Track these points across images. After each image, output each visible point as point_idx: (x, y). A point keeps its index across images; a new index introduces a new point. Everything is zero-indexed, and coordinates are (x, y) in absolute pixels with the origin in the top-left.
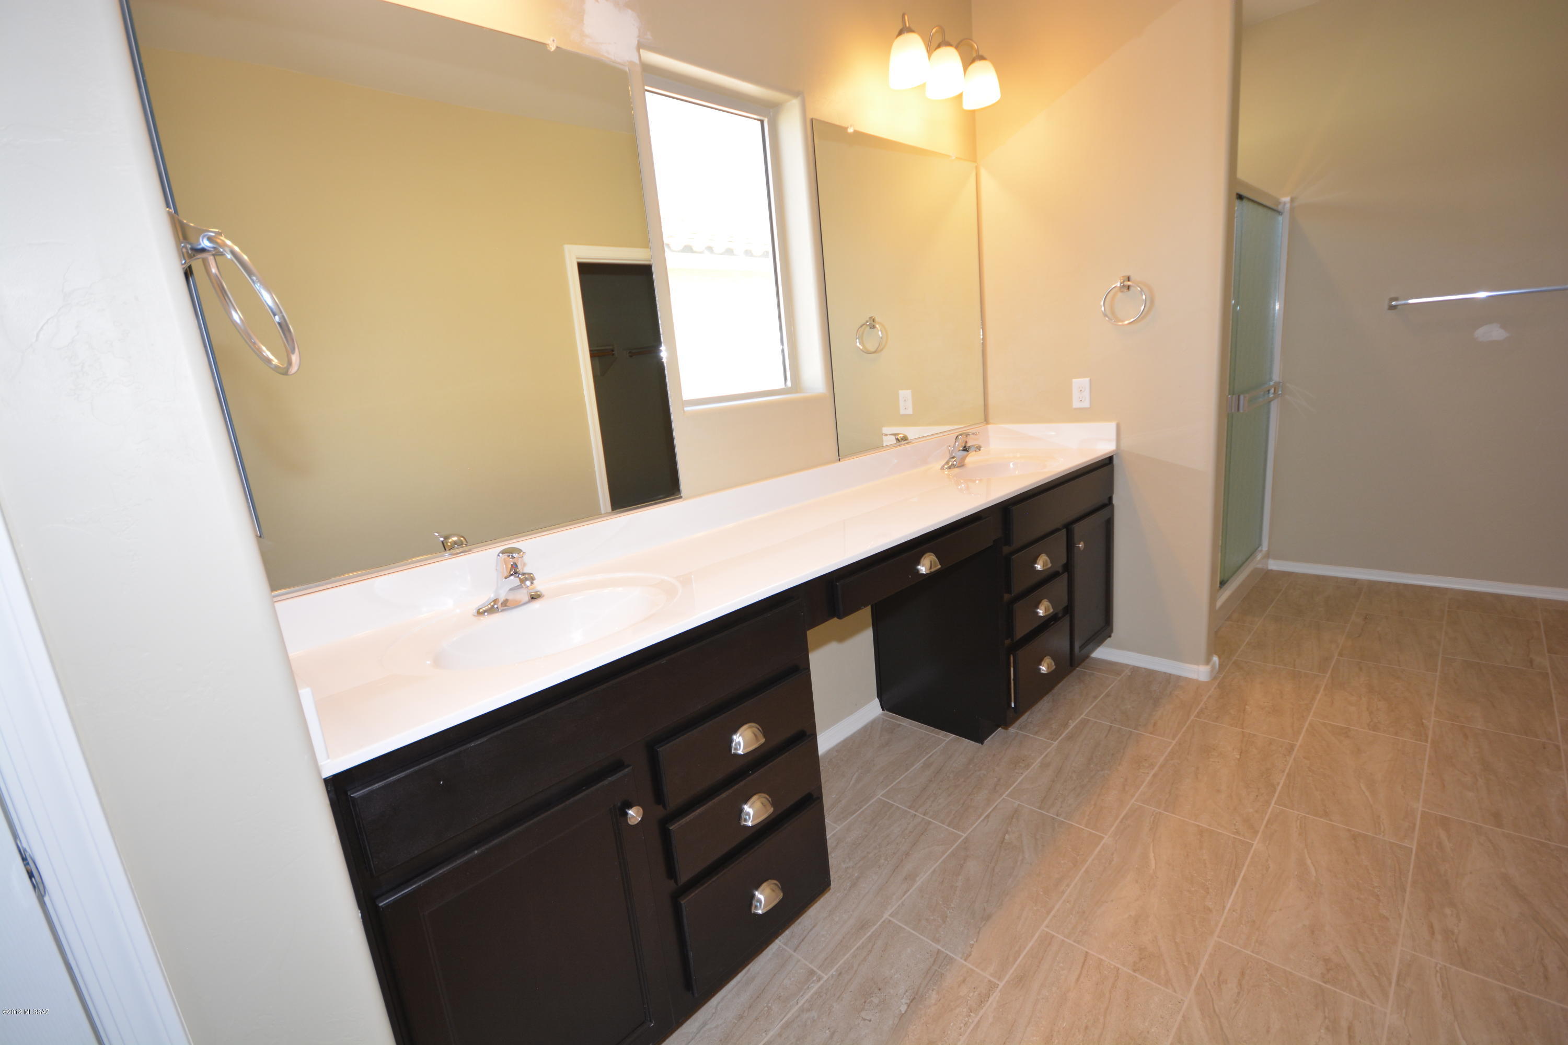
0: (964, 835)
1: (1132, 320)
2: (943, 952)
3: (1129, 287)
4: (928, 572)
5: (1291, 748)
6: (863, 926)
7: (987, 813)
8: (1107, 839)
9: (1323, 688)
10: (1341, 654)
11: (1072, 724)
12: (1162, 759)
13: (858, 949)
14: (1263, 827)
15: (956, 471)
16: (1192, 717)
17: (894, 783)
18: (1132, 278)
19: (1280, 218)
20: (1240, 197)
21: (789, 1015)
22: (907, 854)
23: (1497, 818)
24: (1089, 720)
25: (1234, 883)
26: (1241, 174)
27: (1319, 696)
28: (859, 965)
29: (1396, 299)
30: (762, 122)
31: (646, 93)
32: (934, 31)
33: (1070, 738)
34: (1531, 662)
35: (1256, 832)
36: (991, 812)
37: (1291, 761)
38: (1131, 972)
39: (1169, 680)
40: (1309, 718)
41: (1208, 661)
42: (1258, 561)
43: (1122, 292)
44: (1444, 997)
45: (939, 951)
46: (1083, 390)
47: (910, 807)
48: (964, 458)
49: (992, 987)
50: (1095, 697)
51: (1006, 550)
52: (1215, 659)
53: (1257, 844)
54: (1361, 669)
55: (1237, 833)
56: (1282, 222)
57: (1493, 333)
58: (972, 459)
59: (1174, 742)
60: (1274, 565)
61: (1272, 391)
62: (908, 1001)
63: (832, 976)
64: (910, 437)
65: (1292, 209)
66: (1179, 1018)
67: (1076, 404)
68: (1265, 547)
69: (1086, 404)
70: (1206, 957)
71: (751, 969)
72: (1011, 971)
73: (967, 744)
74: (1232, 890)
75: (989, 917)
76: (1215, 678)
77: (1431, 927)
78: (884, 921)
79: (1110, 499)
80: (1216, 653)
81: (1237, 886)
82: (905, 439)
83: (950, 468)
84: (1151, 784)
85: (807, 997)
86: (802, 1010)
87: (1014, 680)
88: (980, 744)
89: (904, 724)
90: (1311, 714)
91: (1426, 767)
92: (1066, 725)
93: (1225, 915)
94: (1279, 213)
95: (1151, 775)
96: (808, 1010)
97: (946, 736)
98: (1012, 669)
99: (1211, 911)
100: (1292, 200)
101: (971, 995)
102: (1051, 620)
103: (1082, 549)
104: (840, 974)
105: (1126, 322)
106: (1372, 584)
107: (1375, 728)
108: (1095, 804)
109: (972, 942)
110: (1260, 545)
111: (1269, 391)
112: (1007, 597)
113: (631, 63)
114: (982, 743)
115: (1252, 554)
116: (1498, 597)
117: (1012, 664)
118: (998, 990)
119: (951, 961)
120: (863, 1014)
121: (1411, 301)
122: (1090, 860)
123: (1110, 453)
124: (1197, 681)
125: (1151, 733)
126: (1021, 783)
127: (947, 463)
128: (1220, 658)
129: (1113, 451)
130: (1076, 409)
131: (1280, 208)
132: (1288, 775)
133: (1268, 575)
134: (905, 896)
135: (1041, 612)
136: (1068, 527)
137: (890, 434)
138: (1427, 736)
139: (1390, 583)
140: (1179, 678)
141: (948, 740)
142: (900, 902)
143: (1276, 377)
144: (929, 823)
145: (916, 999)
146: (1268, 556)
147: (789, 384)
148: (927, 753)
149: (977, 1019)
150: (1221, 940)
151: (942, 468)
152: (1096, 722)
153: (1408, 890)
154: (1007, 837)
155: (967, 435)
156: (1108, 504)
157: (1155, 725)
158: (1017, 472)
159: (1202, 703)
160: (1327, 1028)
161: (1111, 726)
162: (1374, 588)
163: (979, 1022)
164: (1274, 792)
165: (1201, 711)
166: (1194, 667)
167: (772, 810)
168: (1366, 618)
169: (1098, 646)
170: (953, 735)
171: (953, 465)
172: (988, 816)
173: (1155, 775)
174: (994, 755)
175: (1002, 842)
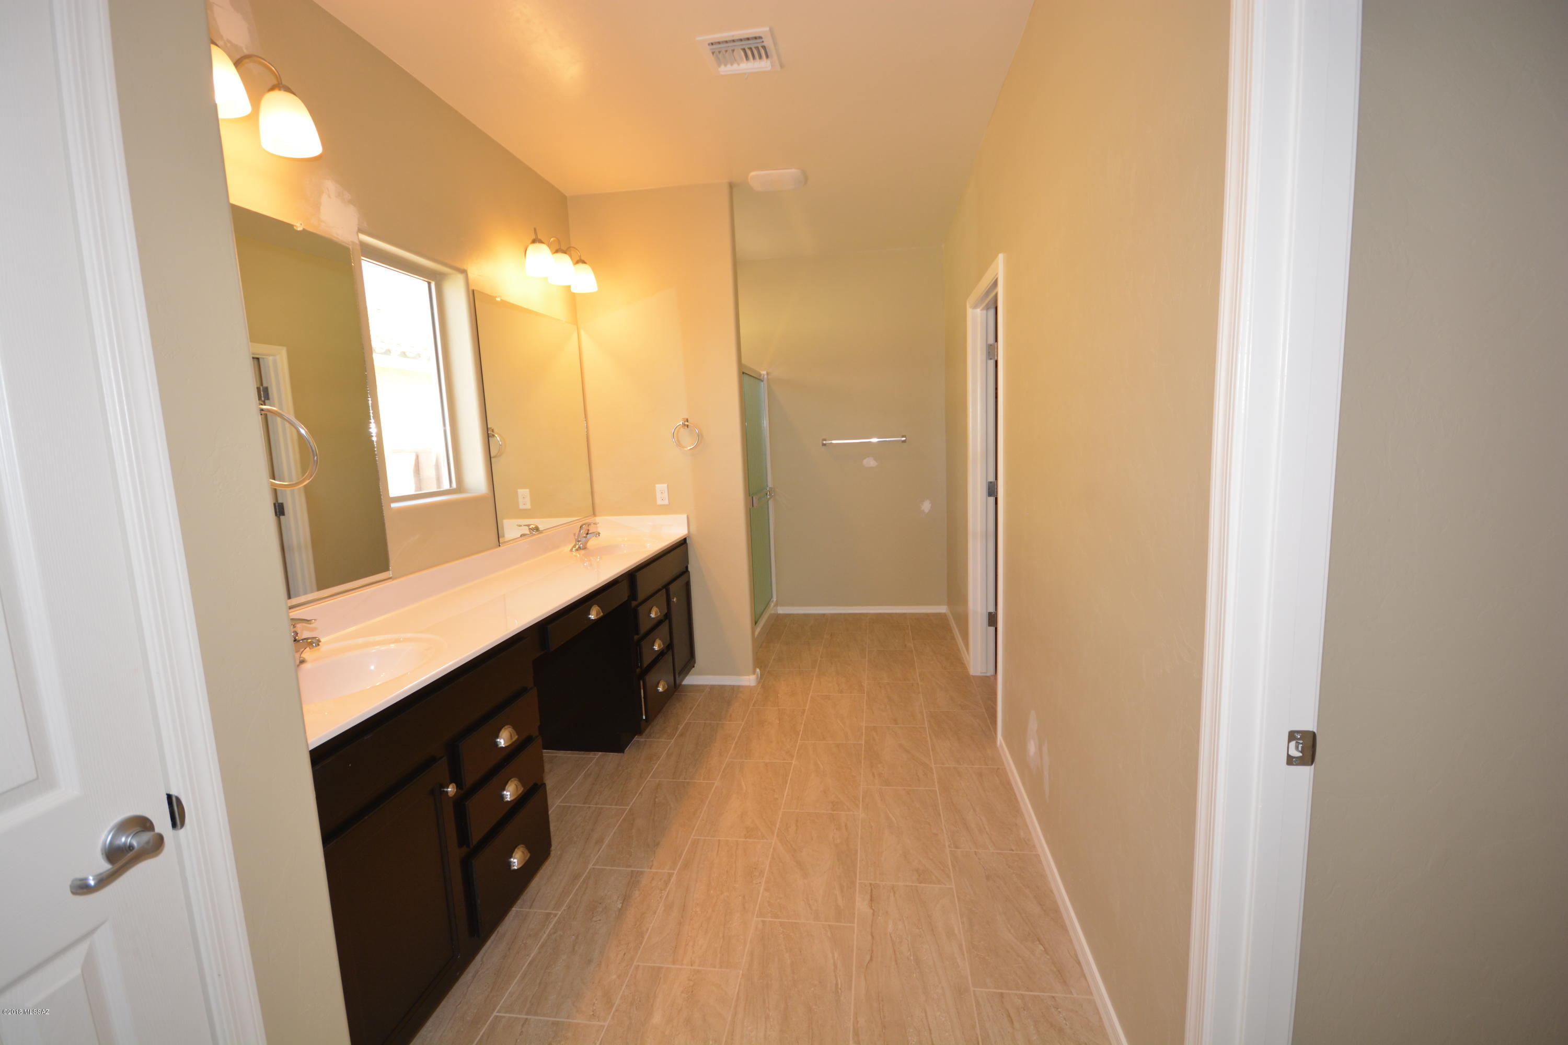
0: (629, 808)
1: (692, 447)
2: (635, 871)
3: (688, 426)
4: (596, 618)
5: (804, 712)
6: (576, 877)
7: (639, 792)
8: (717, 783)
9: (815, 676)
10: (822, 657)
11: (681, 727)
12: (738, 734)
13: (577, 890)
14: (796, 753)
15: (582, 552)
16: (751, 707)
17: (566, 793)
18: (689, 420)
19: (762, 383)
20: (743, 373)
21: (542, 940)
22: (592, 830)
23: (895, 721)
24: (690, 723)
25: (786, 783)
26: (744, 361)
27: (814, 681)
28: (581, 897)
29: (825, 440)
30: (429, 284)
31: (362, 261)
32: (552, 239)
33: (682, 735)
34: (906, 646)
35: (793, 757)
36: (642, 790)
37: (805, 717)
38: (744, 840)
39: (734, 689)
40: (811, 694)
41: (754, 672)
42: (771, 610)
43: (684, 428)
44: (881, 800)
45: (632, 871)
46: (663, 492)
47: (584, 803)
48: (586, 543)
49: (670, 875)
50: (691, 709)
51: (634, 603)
52: (758, 670)
53: (794, 762)
54: (832, 664)
55: (784, 759)
56: (763, 386)
57: (870, 462)
58: (592, 543)
59: (743, 723)
60: (781, 610)
61: (769, 494)
62: (621, 902)
63: (564, 910)
64: (541, 528)
65: (768, 379)
66: (772, 850)
67: (659, 502)
68: (775, 599)
69: (666, 502)
70: (779, 820)
71: (500, 931)
72: (680, 863)
73: (613, 757)
74: (786, 787)
75: (658, 844)
76: (759, 683)
77: (873, 774)
78: (590, 870)
79: (687, 567)
80: (758, 667)
81: (788, 784)
82: (537, 529)
83: (577, 550)
84: (735, 748)
85: (552, 926)
86: (550, 935)
87: (644, 698)
88: (622, 754)
89: (560, 755)
90: (811, 691)
91: (865, 705)
92: (677, 729)
93: (784, 799)
94: (762, 381)
95: (734, 744)
96: (554, 933)
97: (595, 755)
98: (642, 691)
99: (777, 799)
100: (768, 374)
101: (659, 883)
102: (662, 654)
103: (675, 602)
104: (570, 907)
105: (689, 448)
106: (833, 615)
107: (841, 692)
108: (706, 768)
109: (652, 859)
110: (772, 597)
111: (767, 494)
112: (636, 637)
113: (353, 243)
114: (623, 752)
115: (768, 604)
116: (890, 615)
117: (642, 687)
118: (674, 875)
119: (642, 873)
120: (594, 919)
121: (834, 442)
122: (710, 796)
123: (685, 535)
124: (749, 686)
125: (729, 721)
126: (657, 768)
127: (574, 546)
128: (760, 670)
129: (686, 535)
130: (659, 505)
131: (761, 378)
132: (804, 725)
133: (778, 618)
134: (600, 852)
135: (656, 648)
136: (666, 587)
137: (524, 525)
138: (864, 691)
139: (841, 614)
140: (739, 686)
141: (597, 757)
142: (597, 856)
143: (770, 484)
144: (602, 808)
145: (626, 899)
146: (776, 605)
147: (454, 485)
148: (584, 769)
149: (666, 893)
150: (785, 810)
151: (571, 550)
152: (695, 723)
153: (863, 761)
154: (657, 800)
155: (589, 525)
156: (685, 572)
157: (731, 716)
158: (625, 552)
159: (755, 698)
160: (836, 829)
161: (705, 723)
162: (834, 618)
163: (668, 894)
164: (799, 734)
165: (755, 702)
166: (747, 677)
167: (522, 789)
168: (831, 635)
169: (687, 676)
170: (600, 753)
171: (579, 547)
172: (641, 793)
173: (736, 743)
174: (634, 757)
175: (655, 803)
